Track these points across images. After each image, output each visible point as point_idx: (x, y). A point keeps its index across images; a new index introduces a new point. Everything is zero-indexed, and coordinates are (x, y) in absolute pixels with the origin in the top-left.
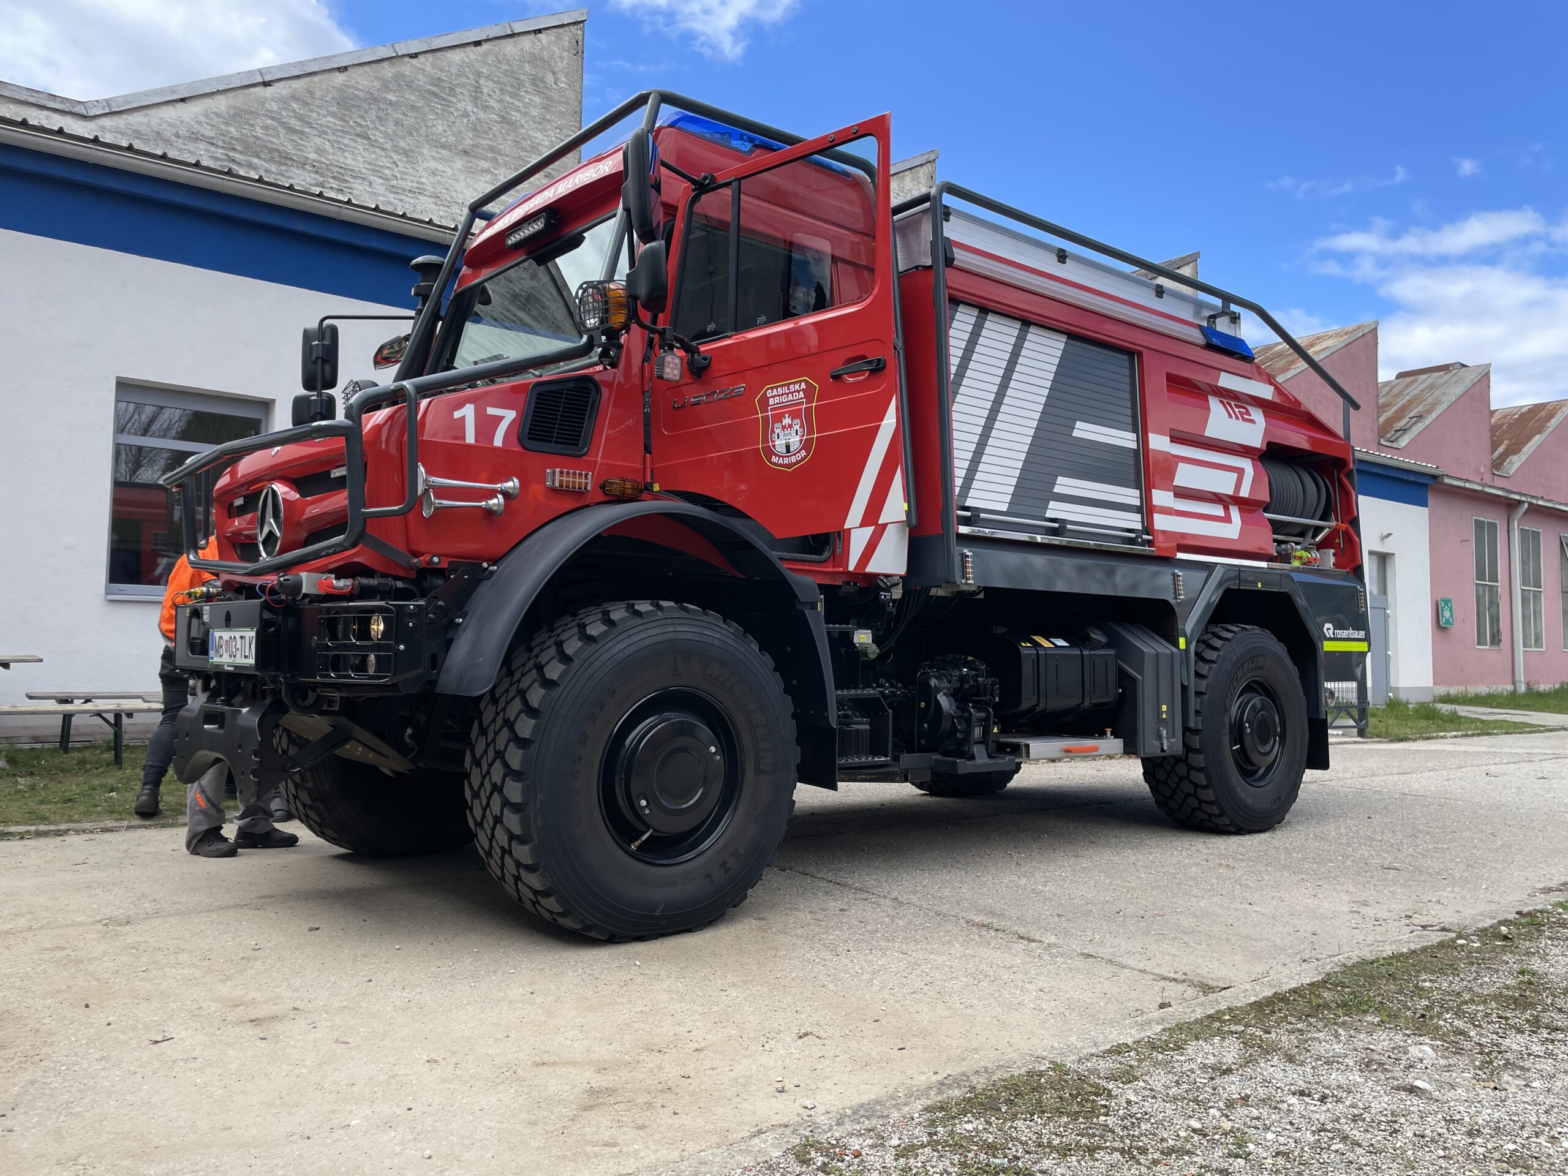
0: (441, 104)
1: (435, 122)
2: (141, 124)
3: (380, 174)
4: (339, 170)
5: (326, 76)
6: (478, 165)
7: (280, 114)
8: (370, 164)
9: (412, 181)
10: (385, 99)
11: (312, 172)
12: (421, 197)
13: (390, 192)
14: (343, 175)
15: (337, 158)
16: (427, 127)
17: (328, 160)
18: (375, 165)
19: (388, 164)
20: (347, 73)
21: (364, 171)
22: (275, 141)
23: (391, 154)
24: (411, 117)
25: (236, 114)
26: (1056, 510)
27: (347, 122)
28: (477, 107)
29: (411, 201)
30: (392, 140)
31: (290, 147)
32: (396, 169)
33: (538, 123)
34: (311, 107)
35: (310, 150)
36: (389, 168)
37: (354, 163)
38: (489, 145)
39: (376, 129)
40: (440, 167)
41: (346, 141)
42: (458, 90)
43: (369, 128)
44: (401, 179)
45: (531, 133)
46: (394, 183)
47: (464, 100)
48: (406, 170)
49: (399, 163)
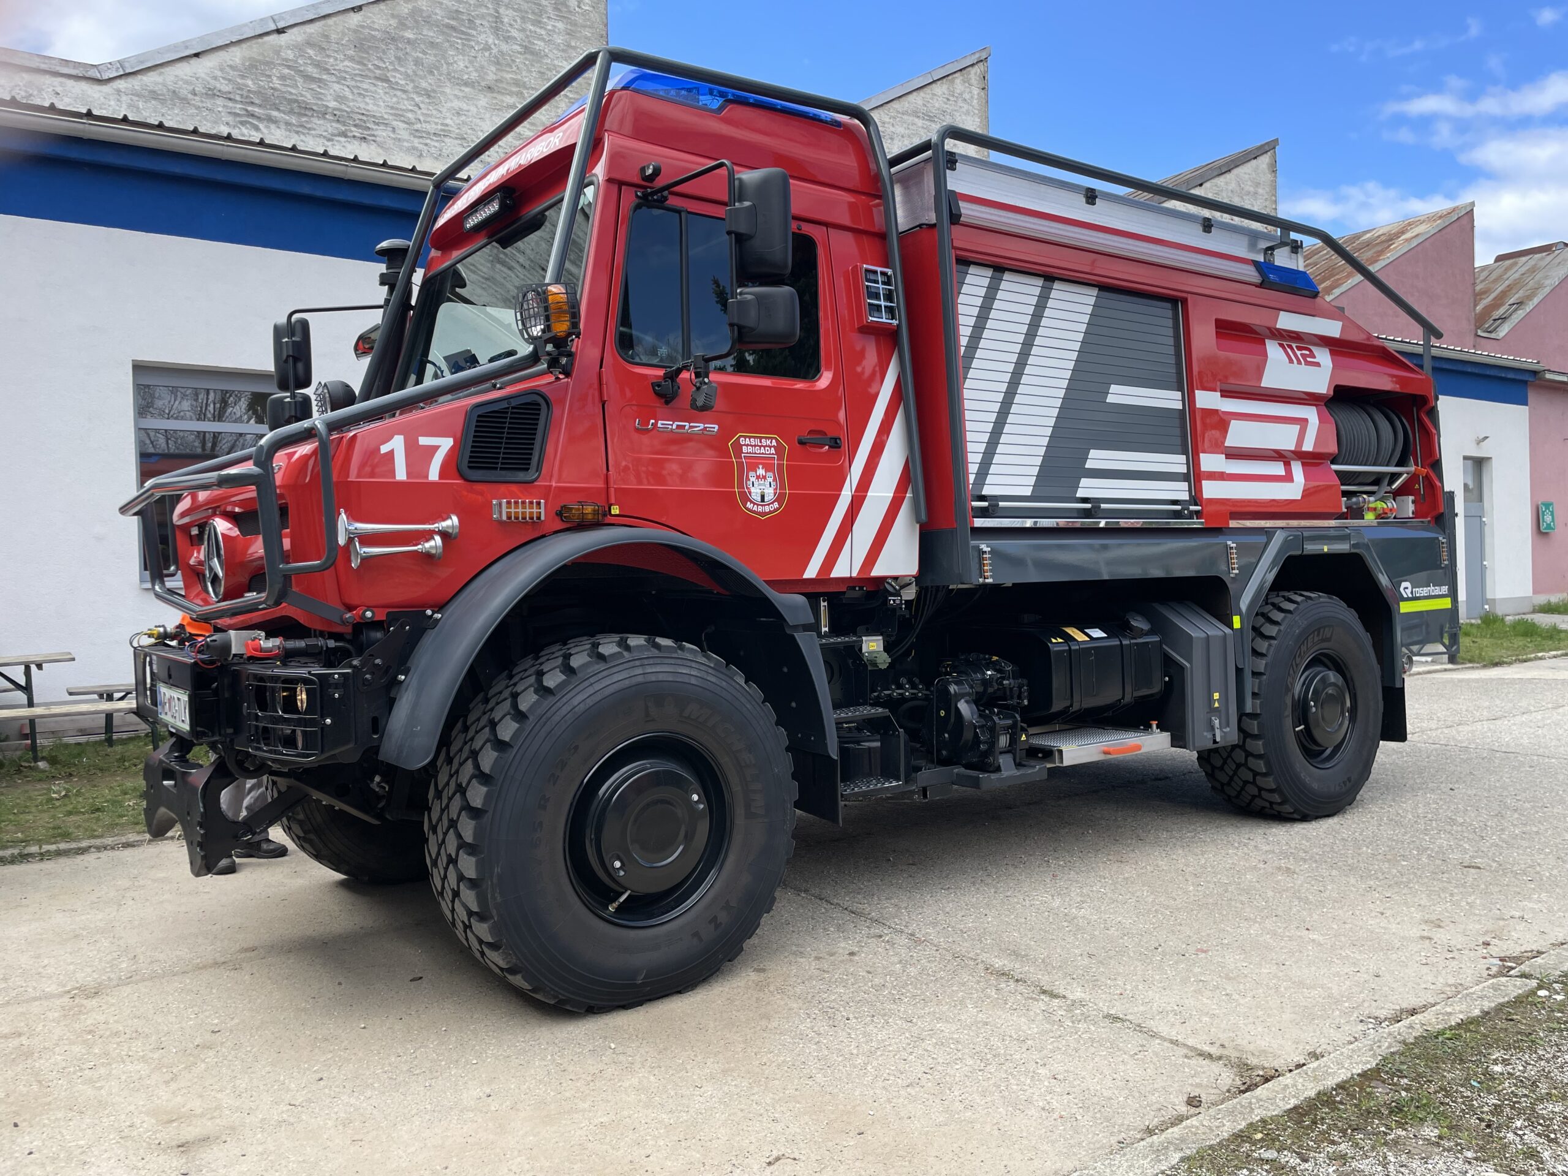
0: (461, 39)
1: (456, 59)
2: (156, 84)
3: (402, 118)
4: (361, 117)
5: (341, 17)
6: (503, 101)
7: (295, 61)
8: (392, 108)
9: (436, 124)
10: (403, 37)
11: (333, 121)
12: (447, 140)
13: (415, 137)
14: (365, 122)
15: (357, 105)
16: (448, 64)
17: (348, 107)
18: (397, 109)
19: (410, 108)
20: (362, 13)
21: (386, 116)
22: (293, 91)
23: (412, 96)
24: (430, 54)
25: (252, 66)
26: (1088, 488)
27: (365, 65)
28: (498, 39)
29: (436, 144)
30: (413, 81)
31: (309, 96)
32: (419, 112)
33: (563, 51)
34: (327, 52)
35: (329, 97)
36: (411, 111)
37: (375, 108)
38: (513, 79)
39: (395, 70)
40: (465, 106)
41: (365, 86)
42: (478, 22)
43: (388, 70)
44: (425, 122)
45: (556, 62)
46: (418, 126)
47: (485, 32)
48: (429, 112)
49: (422, 106)
